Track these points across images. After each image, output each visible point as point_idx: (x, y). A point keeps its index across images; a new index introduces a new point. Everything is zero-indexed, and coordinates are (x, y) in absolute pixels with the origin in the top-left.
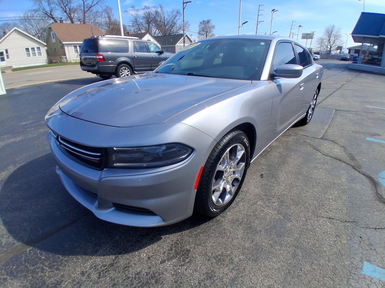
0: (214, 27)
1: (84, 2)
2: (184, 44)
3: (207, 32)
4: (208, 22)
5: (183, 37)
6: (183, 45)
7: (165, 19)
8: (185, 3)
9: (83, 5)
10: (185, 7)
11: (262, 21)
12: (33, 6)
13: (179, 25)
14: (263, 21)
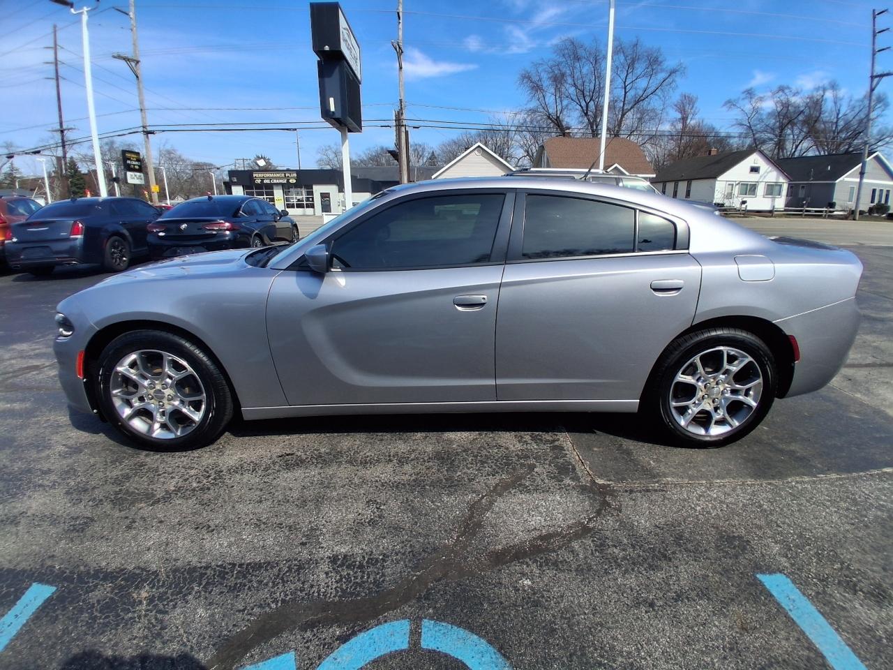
1: (626, 93)
2: (861, 178)
5: (860, 165)
6: (858, 180)
7: (840, 116)
8: (877, 76)
9: (622, 99)
10: (876, 85)
12: (528, 101)
13: (880, 130)
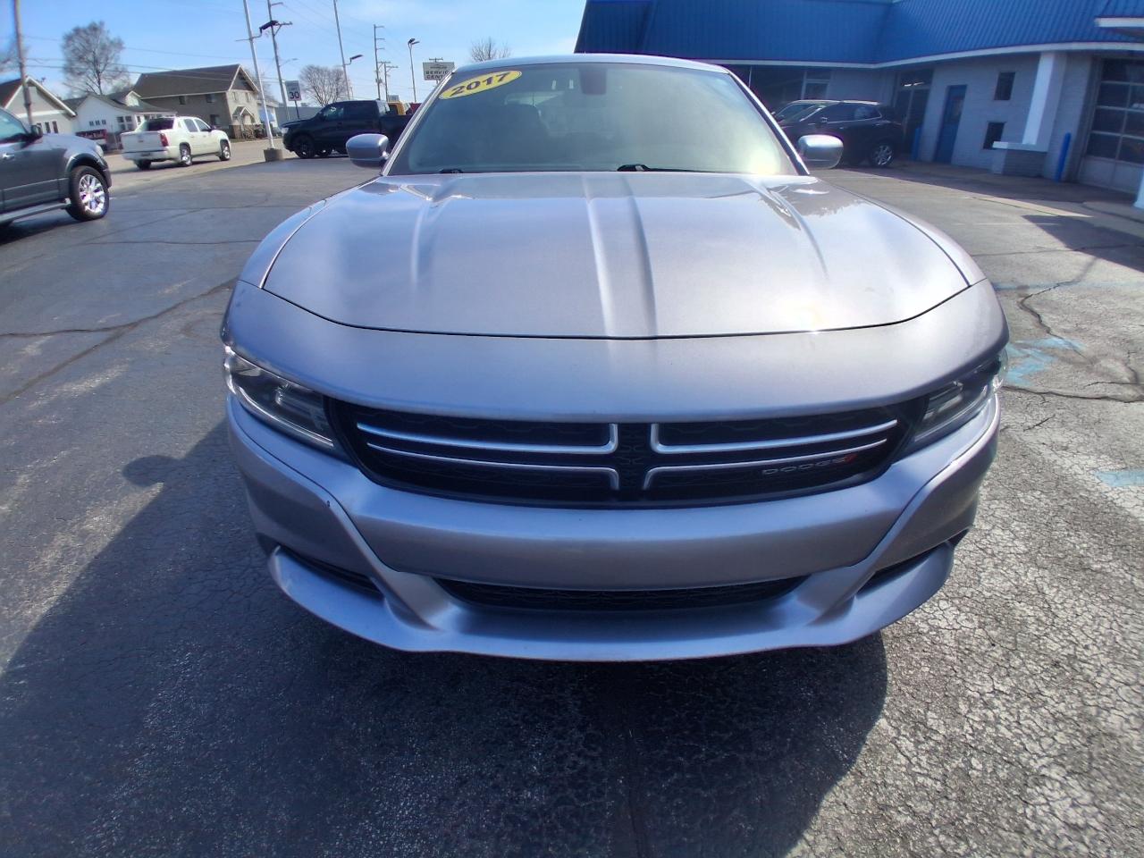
0: (119, 45)
3: (96, 62)
4: (94, 29)
11: (284, 24)
14: (291, 24)
